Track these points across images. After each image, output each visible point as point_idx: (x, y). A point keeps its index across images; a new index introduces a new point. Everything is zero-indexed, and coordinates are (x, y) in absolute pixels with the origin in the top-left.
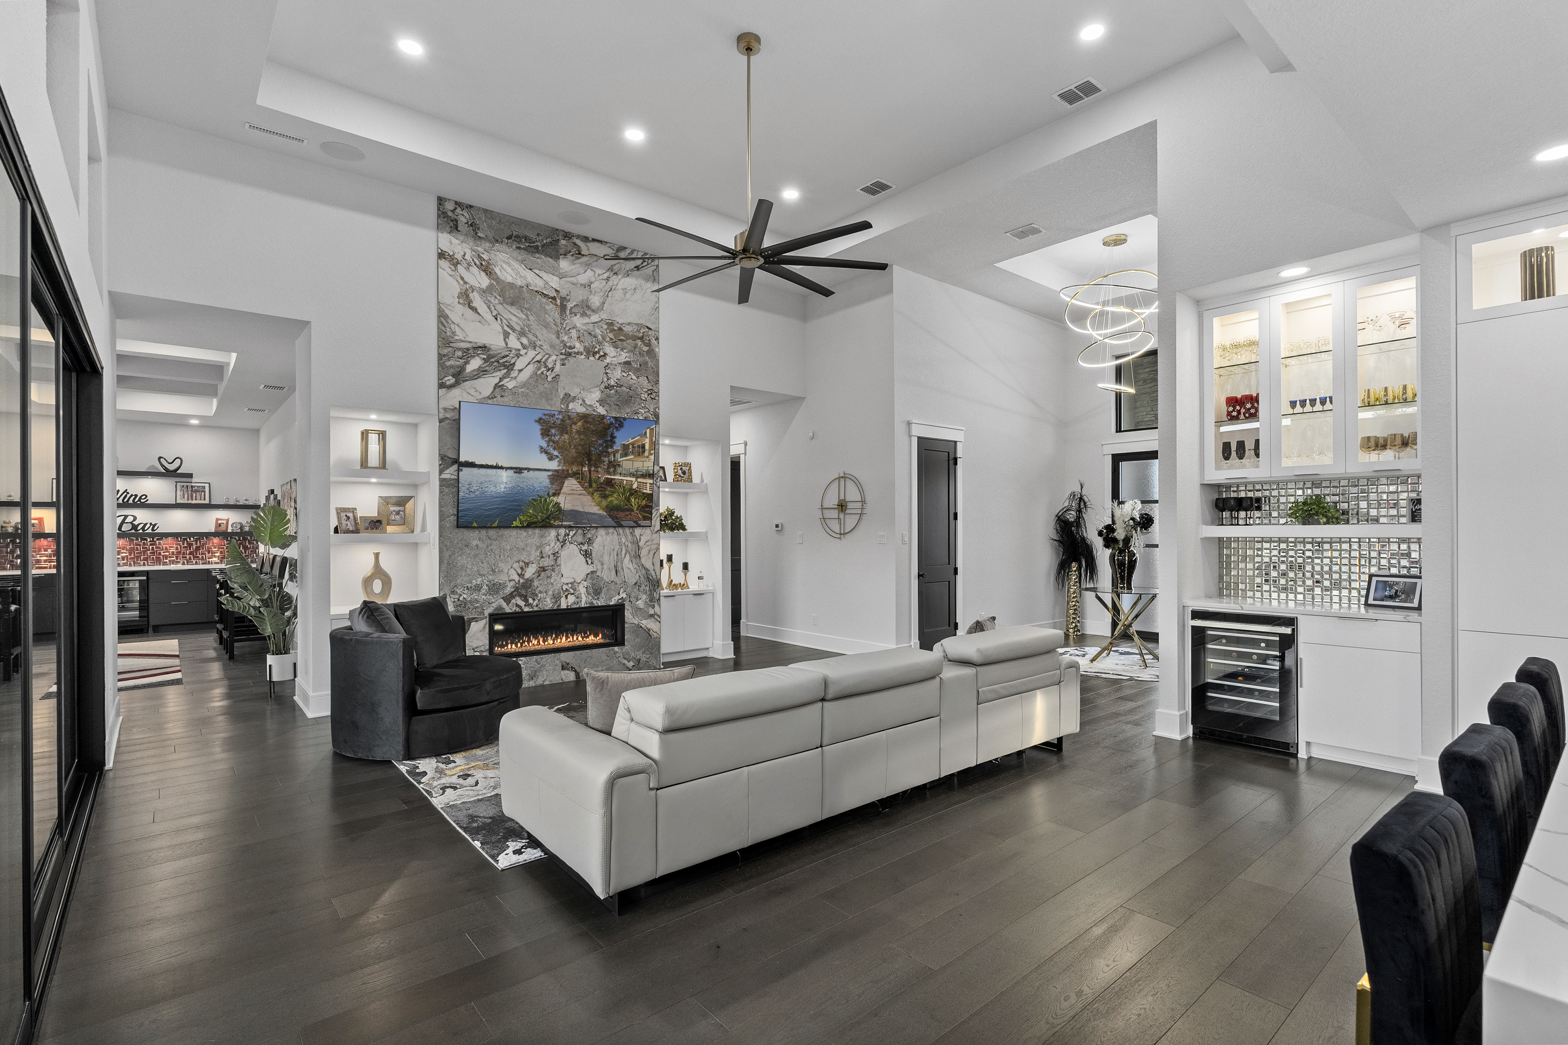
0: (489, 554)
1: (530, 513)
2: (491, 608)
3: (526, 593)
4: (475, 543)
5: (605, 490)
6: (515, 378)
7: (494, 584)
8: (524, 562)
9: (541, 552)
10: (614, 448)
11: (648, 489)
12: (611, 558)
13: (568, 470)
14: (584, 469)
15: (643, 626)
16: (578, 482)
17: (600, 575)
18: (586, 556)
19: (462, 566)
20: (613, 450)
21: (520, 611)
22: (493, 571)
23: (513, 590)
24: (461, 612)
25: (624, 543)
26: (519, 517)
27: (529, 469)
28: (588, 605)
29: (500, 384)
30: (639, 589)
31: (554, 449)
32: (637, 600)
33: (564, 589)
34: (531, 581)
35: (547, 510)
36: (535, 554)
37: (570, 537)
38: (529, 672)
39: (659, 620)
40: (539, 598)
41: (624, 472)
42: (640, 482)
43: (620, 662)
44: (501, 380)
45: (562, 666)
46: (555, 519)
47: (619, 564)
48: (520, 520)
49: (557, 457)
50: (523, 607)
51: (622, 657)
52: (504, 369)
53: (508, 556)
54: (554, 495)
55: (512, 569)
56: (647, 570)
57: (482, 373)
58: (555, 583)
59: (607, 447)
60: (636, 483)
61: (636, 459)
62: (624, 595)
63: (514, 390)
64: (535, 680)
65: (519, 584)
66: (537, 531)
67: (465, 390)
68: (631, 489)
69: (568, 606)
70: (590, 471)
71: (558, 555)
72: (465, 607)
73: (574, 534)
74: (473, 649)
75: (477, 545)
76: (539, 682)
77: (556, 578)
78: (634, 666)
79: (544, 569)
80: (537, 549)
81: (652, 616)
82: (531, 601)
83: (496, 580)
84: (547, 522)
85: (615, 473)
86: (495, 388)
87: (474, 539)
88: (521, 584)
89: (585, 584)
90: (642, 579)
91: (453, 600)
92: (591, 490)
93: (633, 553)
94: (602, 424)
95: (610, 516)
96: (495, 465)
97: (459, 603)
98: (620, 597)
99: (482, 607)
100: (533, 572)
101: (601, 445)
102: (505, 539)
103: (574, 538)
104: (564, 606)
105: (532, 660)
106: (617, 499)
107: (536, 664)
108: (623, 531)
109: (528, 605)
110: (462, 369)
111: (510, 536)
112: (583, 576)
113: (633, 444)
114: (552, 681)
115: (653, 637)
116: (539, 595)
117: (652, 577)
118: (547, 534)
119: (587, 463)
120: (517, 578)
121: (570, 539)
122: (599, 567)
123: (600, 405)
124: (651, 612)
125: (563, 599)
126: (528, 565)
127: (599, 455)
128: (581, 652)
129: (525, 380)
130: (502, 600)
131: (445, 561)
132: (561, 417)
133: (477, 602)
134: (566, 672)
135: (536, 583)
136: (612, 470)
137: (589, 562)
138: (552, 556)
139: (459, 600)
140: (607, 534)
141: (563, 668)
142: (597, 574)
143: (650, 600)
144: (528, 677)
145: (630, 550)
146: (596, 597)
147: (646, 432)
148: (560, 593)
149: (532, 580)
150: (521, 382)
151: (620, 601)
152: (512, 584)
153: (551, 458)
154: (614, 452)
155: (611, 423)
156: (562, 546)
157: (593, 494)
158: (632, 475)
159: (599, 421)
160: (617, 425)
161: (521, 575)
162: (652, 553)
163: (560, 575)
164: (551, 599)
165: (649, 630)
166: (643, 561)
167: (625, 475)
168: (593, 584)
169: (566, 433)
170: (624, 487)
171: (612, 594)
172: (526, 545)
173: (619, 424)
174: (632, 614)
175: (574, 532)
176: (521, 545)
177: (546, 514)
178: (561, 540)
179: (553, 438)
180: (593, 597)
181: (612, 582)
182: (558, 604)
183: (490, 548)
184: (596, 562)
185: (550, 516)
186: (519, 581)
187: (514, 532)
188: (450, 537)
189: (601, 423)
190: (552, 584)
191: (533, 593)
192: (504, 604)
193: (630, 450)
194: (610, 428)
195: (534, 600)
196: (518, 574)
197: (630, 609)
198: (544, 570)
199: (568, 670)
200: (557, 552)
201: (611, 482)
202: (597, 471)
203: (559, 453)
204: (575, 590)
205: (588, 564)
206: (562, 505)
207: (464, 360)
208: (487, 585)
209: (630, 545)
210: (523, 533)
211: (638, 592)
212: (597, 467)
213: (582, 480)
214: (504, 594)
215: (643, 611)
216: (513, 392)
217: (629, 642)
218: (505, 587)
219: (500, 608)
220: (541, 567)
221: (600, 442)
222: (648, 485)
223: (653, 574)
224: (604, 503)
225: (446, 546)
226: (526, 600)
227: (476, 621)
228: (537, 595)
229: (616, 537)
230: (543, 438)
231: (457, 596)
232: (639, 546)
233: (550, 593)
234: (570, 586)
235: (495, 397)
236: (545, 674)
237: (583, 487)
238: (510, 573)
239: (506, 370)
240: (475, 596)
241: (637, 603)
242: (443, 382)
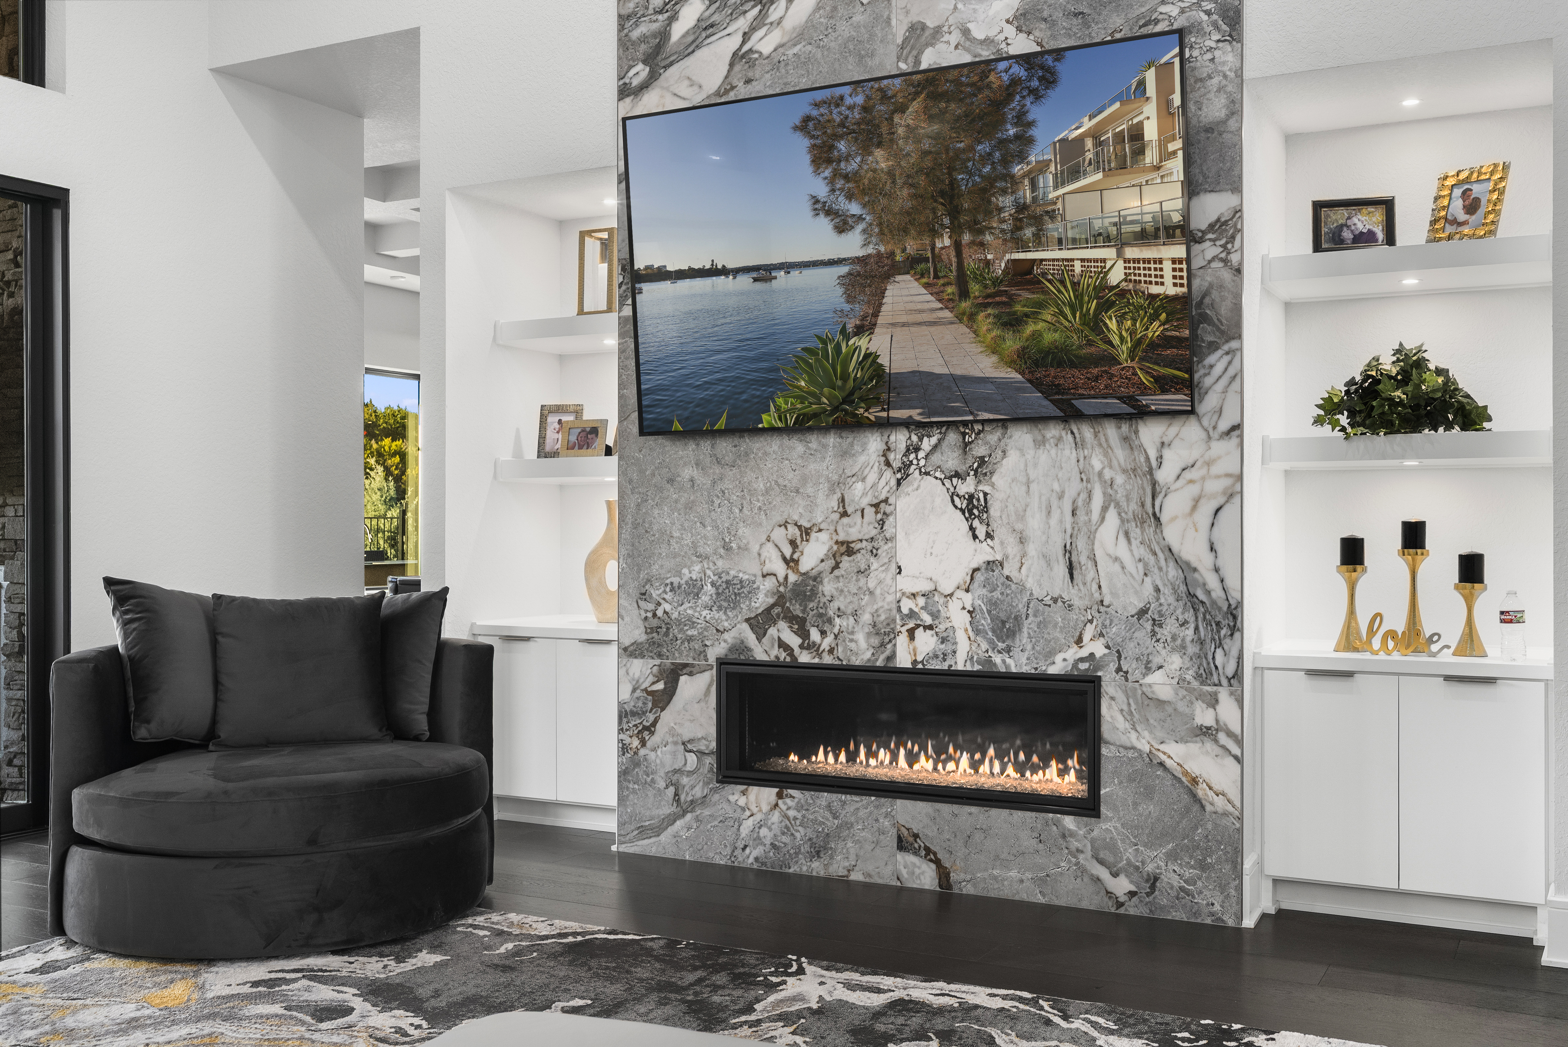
0: (717, 502)
1: (799, 388)
2: (723, 644)
3: (804, 611)
4: (687, 473)
5: (1012, 300)
6: (779, 22)
7: (727, 582)
8: (800, 527)
9: (843, 500)
10: (1032, 158)
11: (1168, 279)
12: (1054, 521)
13: (892, 254)
14: (939, 245)
15: (1169, 763)
16: (927, 286)
17: (1014, 575)
18: (971, 513)
19: (662, 532)
20: (1026, 168)
21: (788, 659)
22: (727, 548)
23: (771, 601)
24: (659, 645)
25: (1100, 474)
26: (774, 402)
27: (787, 267)
28: (977, 667)
29: (745, 48)
30: (1154, 633)
31: (850, 197)
32: (1148, 669)
33: (905, 611)
34: (815, 579)
35: (845, 377)
36: (827, 504)
37: (921, 454)
38: (810, 833)
39: (1236, 751)
40: (836, 630)
41: (1070, 234)
42: (1138, 261)
43: (1083, 871)
44: (746, 37)
45: (900, 839)
46: (870, 402)
47: (1081, 544)
48: (778, 408)
49: (860, 218)
50: (797, 651)
51: (1089, 853)
52: (753, 7)
53: (760, 508)
54: (859, 331)
55: (770, 545)
56: (1186, 568)
57: (704, 35)
58: (878, 592)
59: (1006, 162)
60: (1120, 264)
61: (1113, 181)
62: (1098, 649)
63: (776, 57)
64: (825, 859)
65: (786, 586)
66: (831, 440)
67: (667, 89)
68: (1103, 287)
69: (915, 662)
70: (958, 246)
71: (888, 509)
72: (667, 634)
73: (935, 447)
74: (683, 744)
75: (692, 480)
76: (837, 867)
77: (883, 576)
78: (1132, 894)
79: (847, 549)
80: (832, 491)
81: (1205, 732)
82: (815, 635)
83: (732, 573)
84: (846, 410)
85: (1039, 241)
86: (732, 65)
87: (685, 464)
88: (790, 586)
89: (968, 599)
90: (1169, 597)
91: (644, 615)
92: (965, 305)
93: (1134, 506)
94: (987, 92)
95: (1037, 384)
96: (708, 266)
97: (655, 623)
98: (1084, 653)
99: (702, 638)
100: (822, 556)
101: (987, 158)
102: (752, 463)
103: (936, 458)
104: (903, 661)
105: (818, 802)
106: (1053, 327)
107: (828, 814)
108: (1096, 435)
109: (808, 648)
110: (664, 34)
111: (766, 454)
112: (961, 575)
113: (1095, 135)
114: (870, 876)
115: (1209, 808)
116: (837, 621)
117: (1208, 593)
118: (858, 448)
119: (947, 221)
120: (780, 568)
121: (922, 463)
122: (1013, 549)
123: (1019, 29)
124: (1204, 717)
125: (902, 640)
126: (808, 534)
127: (984, 190)
128: (956, 808)
129: (804, 19)
130: (745, 626)
131: (629, 519)
132: (860, 99)
133: (693, 625)
134: (911, 858)
135: (828, 587)
136: (1028, 232)
137: (981, 531)
138: (870, 512)
139: (655, 615)
140: (1040, 443)
141: (902, 845)
142: (1006, 572)
143: (1198, 676)
144: (807, 847)
145: (1120, 496)
146: (1001, 645)
147: (1142, 84)
148: (894, 621)
149: (817, 579)
150: (794, 29)
151: (1083, 666)
152: (769, 584)
153: (843, 226)
154: (1030, 172)
155: (1015, 82)
156: (899, 483)
157: (972, 317)
158: (1102, 238)
159: (973, 85)
160: (1035, 83)
161: (791, 562)
162: (1207, 509)
163: (893, 568)
164: (869, 635)
165: (1194, 781)
166: (1172, 534)
167: (1076, 243)
168: (993, 604)
169: (879, 145)
170: (1075, 285)
171: (1056, 640)
172: (804, 479)
173: (1040, 79)
174: (1128, 715)
175: (934, 440)
176: (791, 478)
177: (841, 389)
178: (896, 464)
179: (843, 165)
180: (991, 642)
181: (1055, 600)
182: (888, 653)
183: (720, 486)
184: (1001, 533)
185: (852, 393)
186: (786, 578)
187: (774, 445)
188: (638, 459)
189: (980, 90)
190: (871, 593)
191: (821, 615)
192: (751, 638)
193: (1089, 155)
194: (1010, 97)
195: (823, 633)
196: (784, 559)
197: (1120, 696)
198: (850, 552)
199: (916, 853)
200: (886, 501)
201: (1030, 271)
202: (982, 244)
203: (864, 206)
204: (935, 615)
205: (975, 537)
206: (883, 360)
207: (666, 15)
208: (713, 584)
209: (1120, 479)
210: (796, 446)
211: (1150, 643)
212: (981, 232)
213: (936, 277)
214: (750, 609)
215: (1169, 709)
216: (775, 62)
217: (1115, 809)
218: (754, 591)
219: (741, 647)
220: (842, 543)
221: (983, 148)
222: (1167, 266)
223: (1212, 582)
224: (1012, 344)
225: (630, 481)
226: (803, 633)
227: (691, 674)
228: (830, 621)
229: (1068, 452)
230: (817, 171)
231: (651, 607)
232: (1154, 484)
233: (866, 618)
234: (921, 601)
235: (733, 88)
236: (852, 851)
237: (940, 301)
238: (764, 554)
239: (759, 7)
240: (687, 609)
241: (1149, 679)
242: (625, 84)
